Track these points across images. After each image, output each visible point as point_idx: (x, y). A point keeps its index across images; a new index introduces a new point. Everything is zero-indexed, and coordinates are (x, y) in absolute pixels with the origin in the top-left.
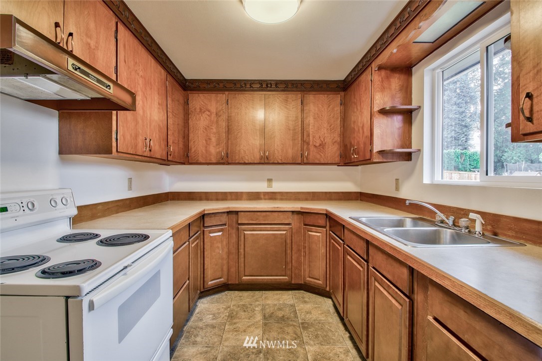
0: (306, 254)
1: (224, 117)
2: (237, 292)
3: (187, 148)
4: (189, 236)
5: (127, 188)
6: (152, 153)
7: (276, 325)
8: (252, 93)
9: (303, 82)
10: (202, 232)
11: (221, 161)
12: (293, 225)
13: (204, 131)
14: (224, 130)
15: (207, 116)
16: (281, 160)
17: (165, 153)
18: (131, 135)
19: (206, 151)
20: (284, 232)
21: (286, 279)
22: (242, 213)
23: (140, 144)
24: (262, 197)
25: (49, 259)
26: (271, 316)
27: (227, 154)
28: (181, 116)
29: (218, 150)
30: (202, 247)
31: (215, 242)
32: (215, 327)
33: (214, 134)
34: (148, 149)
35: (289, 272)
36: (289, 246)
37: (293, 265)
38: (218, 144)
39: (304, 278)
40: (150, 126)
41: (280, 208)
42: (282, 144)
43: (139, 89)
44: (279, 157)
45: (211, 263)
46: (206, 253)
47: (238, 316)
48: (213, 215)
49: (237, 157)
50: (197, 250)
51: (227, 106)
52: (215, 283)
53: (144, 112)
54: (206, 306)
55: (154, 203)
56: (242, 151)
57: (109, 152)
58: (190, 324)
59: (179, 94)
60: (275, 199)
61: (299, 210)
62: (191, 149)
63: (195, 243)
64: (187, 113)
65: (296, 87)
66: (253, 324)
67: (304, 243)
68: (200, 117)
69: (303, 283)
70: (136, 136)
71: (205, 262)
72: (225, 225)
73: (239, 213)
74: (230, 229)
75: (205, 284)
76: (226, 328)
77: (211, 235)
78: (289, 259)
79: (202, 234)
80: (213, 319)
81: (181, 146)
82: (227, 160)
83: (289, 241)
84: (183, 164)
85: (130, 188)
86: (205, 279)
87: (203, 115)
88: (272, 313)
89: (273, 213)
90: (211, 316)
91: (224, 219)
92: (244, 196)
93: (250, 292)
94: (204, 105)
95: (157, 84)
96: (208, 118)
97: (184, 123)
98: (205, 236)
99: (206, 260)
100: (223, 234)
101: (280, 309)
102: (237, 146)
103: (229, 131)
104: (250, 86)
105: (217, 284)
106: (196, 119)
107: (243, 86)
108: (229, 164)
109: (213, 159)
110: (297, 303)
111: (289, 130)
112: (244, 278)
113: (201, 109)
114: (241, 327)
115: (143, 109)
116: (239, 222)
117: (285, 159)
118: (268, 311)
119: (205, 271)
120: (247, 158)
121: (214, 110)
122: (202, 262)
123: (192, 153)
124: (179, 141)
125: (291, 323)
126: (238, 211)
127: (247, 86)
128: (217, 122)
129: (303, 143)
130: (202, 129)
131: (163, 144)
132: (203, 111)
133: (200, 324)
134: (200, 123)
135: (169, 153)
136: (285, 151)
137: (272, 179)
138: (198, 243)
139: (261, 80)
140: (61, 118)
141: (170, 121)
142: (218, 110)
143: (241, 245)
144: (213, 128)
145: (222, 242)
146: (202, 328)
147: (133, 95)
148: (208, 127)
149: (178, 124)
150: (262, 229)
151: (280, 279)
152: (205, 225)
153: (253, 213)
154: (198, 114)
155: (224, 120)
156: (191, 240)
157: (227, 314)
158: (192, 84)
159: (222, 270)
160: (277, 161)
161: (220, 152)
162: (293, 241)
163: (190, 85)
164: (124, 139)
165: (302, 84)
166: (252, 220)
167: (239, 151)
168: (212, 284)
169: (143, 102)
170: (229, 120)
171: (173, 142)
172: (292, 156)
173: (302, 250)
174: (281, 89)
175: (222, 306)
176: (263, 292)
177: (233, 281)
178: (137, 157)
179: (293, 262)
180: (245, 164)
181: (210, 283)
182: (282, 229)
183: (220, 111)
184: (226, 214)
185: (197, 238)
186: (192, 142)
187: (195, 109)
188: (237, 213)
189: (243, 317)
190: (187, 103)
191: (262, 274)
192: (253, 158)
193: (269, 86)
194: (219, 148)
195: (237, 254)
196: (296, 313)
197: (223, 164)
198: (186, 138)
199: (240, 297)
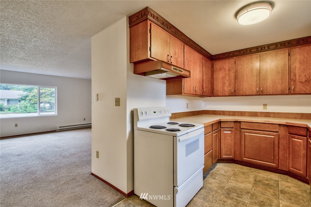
0: (290, 152)
1: (233, 71)
2: (240, 166)
3: (212, 89)
4: (212, 130)
5: (186, 108)
6: (196, 93)
7: (262, 186)
8: (251, 55)
9: (289, 41)
10: (219, 130)
11: (231, 95)
12: (280, 132)
13: (222, 79)
14: (233, 78)
15: (223, 72)
16: (272, 92)
17: (202, 92)
18: (189, 86)
19: (223, 89)
20: (273, 137)
21: (274, 165)
22: (243, 123)
23: (192, 90)
24: (259, 115)
25: (166, 128)
26: (260, 181)
27: (235, 90)
28: (210, 73)
29: (229, 89)
30: (220, 138)
31: (227, 136)
32: (225, 176)
33: (228, 80)
34: (195, 91)
35: (276, 162)
36: (276, 145)
37: (280, 157)
38: (229, 86)
39: (289, 167)
40: (196, 81)
41: (270, 121)
42: (273, 83)
43: (192, 67)
44: (270, 90)
45: (224, 146)
46: (221, 141)
47: (239, 175)
48: (225, 122)
49: (241, 92)
50: (217, 138)
51: (235, 65)
52: (227, 157)
53: (193, 76)
54: (222, 167)
55: (197, 115)
56: (244, 89)
57: (182, 94)
58: (213, 171)
59: (209, 64)
60: (269, 117)
61: (285, 124)
62: (215, 89)
63: (216, 134)
64: (213, 72)
65: (284, 45)
66: (247, 181)
67: (288, 145)
68: (219, 73)
69: (287, 170)
70: (190, 86)
71: (221, 145)
72: (233, 128)
73: (241, 123)
74: (235, 130)
75: (221, 156)
76: (231, 178)
77: (225, 132)
78: (276, 153)
79: (219, 131)
80: (225, 173)
81: (210, 88)
82: (235, 94)
83: (276, 142)
84: (211, 96)
85: (187, 108)
86: (221, 154)
87: (221, 71)
88: (261, 180)
89: (265, 124)
90: (223, 171)
91: (232, 125)
92: (247, 114)
93: (249, 167)
94: (222, 66)
95: (198, 63)
96: (224, 72)
97: (211, 77)
98: (221, 132)
99: (221, 144)
100: (231, 133)
101: (266, 180)
102: (241, 86)
103: (236, 78)
104: (250, 51)
105: (228, 158)
106: (217, 74)
107: (245, 52)
108: (236, 96)
109: (227, 94)
110: (280, 180)
111: (279, 73)
112: (244, 158)
113: (220, 69)
114: (240, 180)
115: (193, 75)
116: (241, 127)
117: (276, 92)
118: (258, 179)
119: (221, 149)
120: (247, 92)
121: (227, 68)
122: (220, 145)
123: (215, 91)
124: (208, 86)
125: (273, 188)
126: (241, 122)
127: (248, 52)
128: (229, 74)
129: (290, 80)
130: (220, 79)
131: (201, 88)
132: (221, 69)
133: (218, 173)
134: (220, 75)
135: (204, 92)
136: (275, 87)
137: (267, 104)
138: (217, 134)
139: (257, 46)
140: (167, 83)
141: (204, 77)
142: (230, 67)
143: (242, 140)
144: (226, 77)
145: (231, 137)
146: (219, 174)
147: (189, 72)
148: (224, 77)
149: (208, 78)
150: (257, 133)
151: (269, 164)
152: (221, 127)
153: (250, 123)
154: (219, 71)
155: (233, 73)
156: (213, 132)
157: (233, 173)
158: (216, 57)
159: (231, 151)
160: (269, 93)
161: (231, 90)
162: (280, 143)
163: (215, 57)
164: (186, 88)
165: (289, 43)
166: (250, 127)
167: (243, 88)
168: (225, 157)
169: (193, 72)
170: (236, 72)
171: (205, 87)
172: (281, 90)
173: (287, 149)
174: (272, 49)
175: (230, 169)
176: (258, 170)
177: (237, 158)
178: (191, 95)
179: (280, 156)
180: (246, 95)
181: (224, 156)
182: (271, 134)
183: (231, 68)
184: (233, 123)
185: (216, 132)
186: (215, 86)
187: (217, 69)
188: (240, 122)
189: (241, 177)
190: (212, 67)
191: (257, 159)
192: (251, 92)
193: (263, 48)
194: (230, 88)
195: (240, 145)
196: (279, 185)
197: (233, 96)
198: (212, 84)
199: (242, 168)
